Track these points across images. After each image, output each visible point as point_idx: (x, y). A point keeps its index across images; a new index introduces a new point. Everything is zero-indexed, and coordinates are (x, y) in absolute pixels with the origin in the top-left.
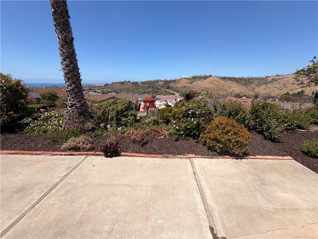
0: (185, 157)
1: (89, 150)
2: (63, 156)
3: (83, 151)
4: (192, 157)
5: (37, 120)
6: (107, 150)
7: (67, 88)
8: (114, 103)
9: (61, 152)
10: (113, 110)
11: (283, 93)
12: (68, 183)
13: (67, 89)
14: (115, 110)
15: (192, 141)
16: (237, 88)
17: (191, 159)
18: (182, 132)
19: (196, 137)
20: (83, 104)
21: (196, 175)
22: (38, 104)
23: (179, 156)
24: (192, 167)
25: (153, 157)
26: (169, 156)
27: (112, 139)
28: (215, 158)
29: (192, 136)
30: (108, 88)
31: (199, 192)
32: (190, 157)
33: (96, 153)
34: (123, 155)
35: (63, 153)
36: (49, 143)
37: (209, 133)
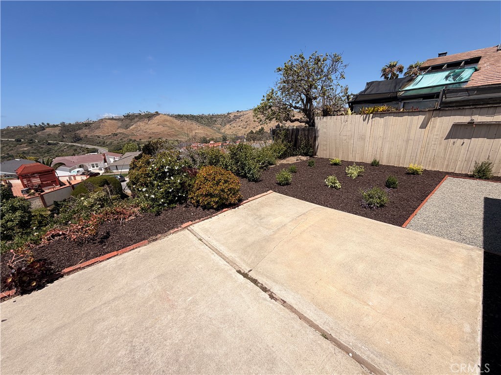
0: (180, 228)
4: (189, 226)
11: (248, 132)
15: (179, 208)
16: (200, 131)
17: (189, 228)
18: (162, 200)
19: (182, 200)
21: (203, 240)
23: (172, 231)
24: (195, 235)
25: (134, 249)
26: (157, 237)
28: (214, 216)
29: (177, 201)
31: (214, 253)
32: (187, 227)
37: (198, 189)
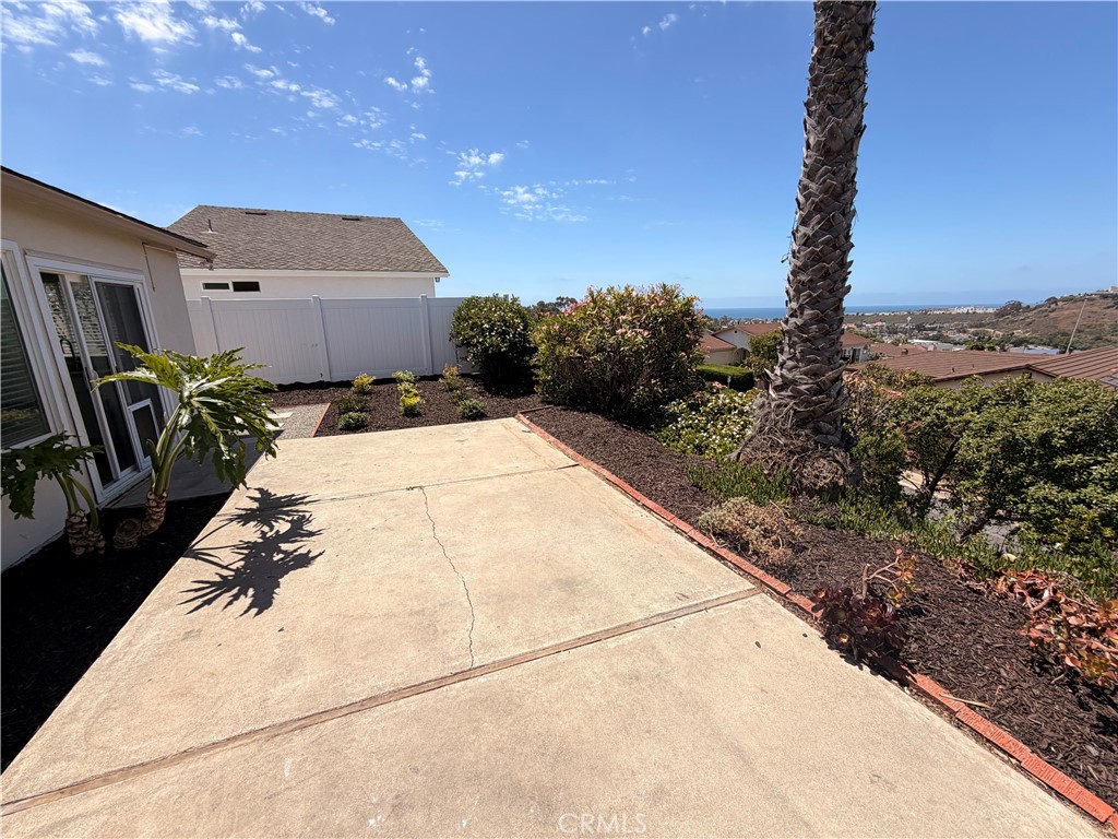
1: (774, 569)
2: (693, 547)
3: (754, 564)
5: (697, 411)
6: (842, 614)
7: (786, 322)
8: (1008, 398)
9: (696, 528)
10: (991, 429)
12: (653, 648)
13: (784, 325)
14: (999, 435)
20: (824, 382)
22: (737, 365)
27: (893, 577)
30: (1013, 322)
33: (796, 598)
34: (921, 694)
35: (698, 536)
36: (682, 488)
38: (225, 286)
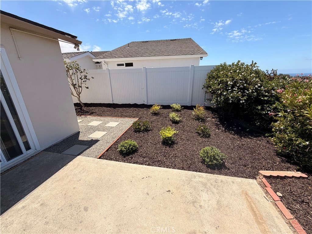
38: (123, 65)
